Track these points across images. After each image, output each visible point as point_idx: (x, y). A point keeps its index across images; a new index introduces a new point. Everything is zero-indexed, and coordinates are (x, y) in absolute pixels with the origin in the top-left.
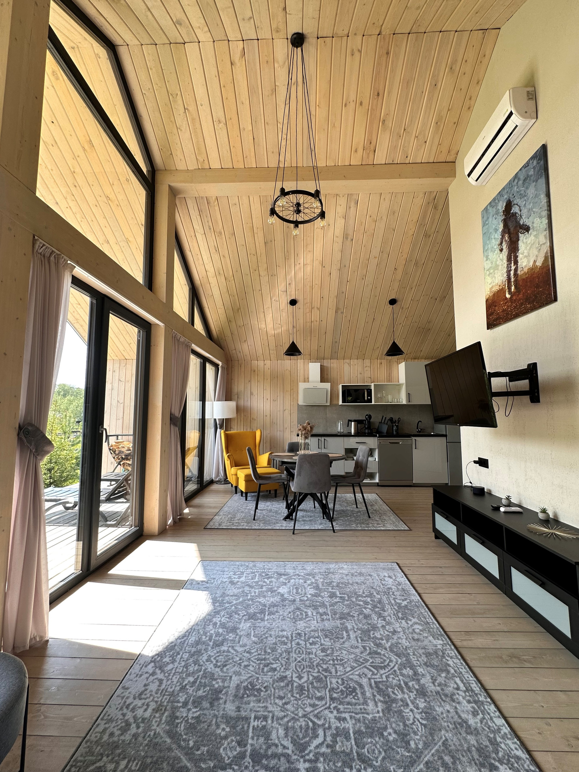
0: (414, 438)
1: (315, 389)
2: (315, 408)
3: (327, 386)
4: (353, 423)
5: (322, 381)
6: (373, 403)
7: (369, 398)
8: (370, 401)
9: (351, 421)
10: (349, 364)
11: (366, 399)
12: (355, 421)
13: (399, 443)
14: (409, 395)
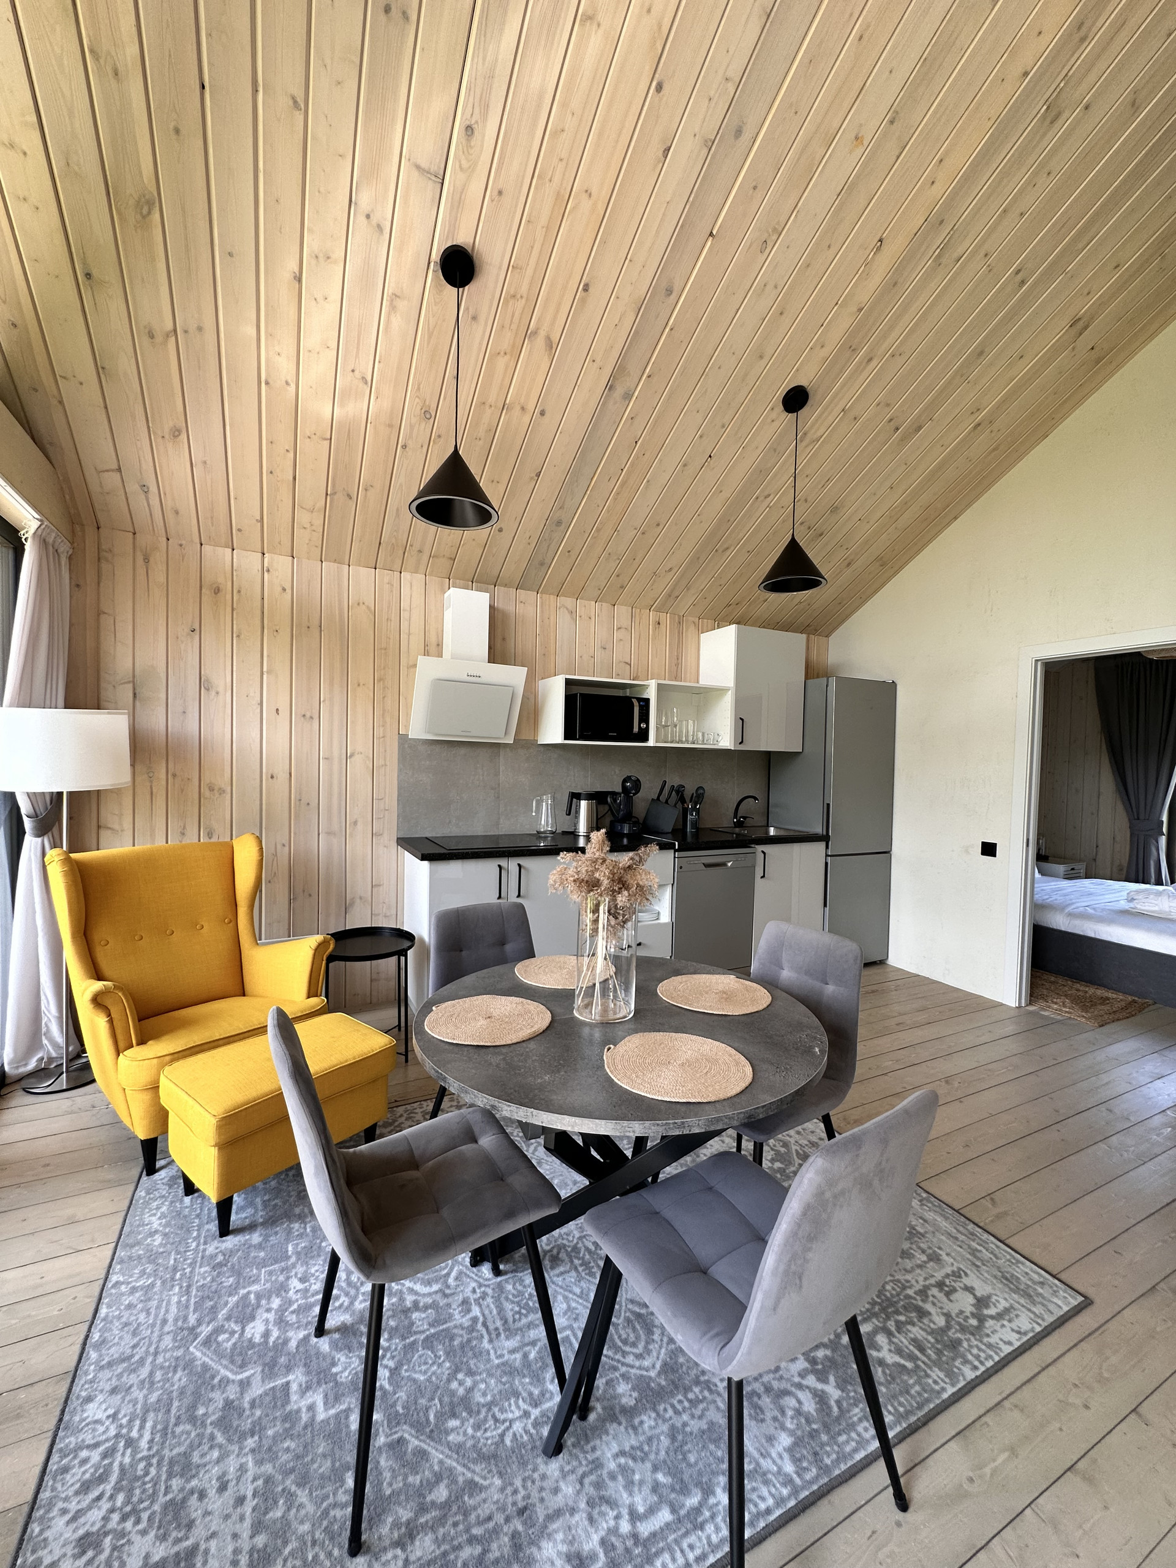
0: (760, 848)
1: (474, 683)
2: (463, 751)
3: (514, 676)
4: (584, 804)
5: (492, 659)
6: (651, 742)
7: (643, 726)
8: (643, 736)
9: (576, 796)
10: (572, 613)
11: (636, 730)
12: (590, 797)
13: (724, 864)
14: (741, 724)
